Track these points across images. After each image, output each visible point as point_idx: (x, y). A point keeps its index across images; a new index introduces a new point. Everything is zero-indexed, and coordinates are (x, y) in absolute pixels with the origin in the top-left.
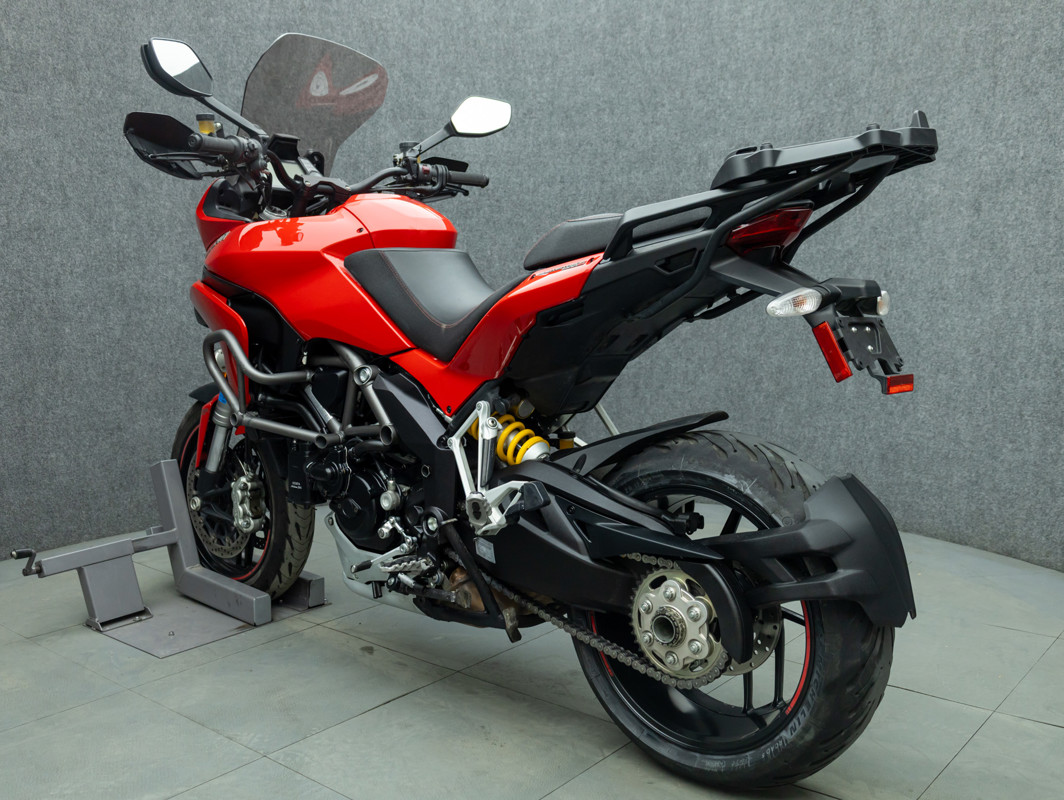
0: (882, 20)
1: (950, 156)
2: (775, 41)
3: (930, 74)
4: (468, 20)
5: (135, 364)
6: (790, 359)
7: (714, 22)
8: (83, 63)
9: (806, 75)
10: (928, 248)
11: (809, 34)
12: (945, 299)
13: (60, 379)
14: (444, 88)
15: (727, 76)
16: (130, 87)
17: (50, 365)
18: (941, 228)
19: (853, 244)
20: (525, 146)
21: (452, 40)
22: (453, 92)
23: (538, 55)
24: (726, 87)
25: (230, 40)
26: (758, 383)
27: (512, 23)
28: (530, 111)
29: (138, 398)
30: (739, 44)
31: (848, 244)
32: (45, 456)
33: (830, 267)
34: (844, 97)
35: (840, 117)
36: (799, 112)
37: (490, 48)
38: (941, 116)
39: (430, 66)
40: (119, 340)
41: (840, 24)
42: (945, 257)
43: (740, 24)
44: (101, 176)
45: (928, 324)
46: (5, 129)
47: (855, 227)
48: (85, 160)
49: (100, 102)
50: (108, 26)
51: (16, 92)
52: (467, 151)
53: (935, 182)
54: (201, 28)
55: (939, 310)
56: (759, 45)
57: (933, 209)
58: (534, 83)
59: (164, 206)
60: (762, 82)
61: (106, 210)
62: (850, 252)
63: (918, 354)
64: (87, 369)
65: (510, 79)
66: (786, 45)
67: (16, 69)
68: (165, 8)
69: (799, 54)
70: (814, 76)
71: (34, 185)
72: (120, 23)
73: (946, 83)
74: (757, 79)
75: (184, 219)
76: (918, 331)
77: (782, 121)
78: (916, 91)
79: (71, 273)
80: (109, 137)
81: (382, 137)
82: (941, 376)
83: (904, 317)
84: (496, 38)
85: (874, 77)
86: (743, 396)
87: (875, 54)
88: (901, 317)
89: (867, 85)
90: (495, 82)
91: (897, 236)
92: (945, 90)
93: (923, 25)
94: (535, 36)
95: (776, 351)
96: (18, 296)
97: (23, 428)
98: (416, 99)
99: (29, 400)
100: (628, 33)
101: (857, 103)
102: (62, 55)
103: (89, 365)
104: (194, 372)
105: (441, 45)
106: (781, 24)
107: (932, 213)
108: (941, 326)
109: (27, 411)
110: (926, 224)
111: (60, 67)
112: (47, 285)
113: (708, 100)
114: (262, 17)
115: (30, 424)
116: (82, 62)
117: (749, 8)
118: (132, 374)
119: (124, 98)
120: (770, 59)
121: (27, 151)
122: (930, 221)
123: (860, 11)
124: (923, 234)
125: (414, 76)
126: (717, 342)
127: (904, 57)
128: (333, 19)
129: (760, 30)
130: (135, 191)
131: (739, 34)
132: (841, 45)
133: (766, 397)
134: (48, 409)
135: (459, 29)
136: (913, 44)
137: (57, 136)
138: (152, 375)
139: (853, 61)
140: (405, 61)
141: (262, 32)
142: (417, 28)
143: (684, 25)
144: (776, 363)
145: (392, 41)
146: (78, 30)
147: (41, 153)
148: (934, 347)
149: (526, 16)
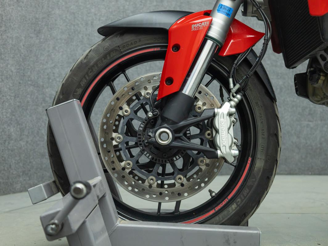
79: (99, 20)
96: (72, 27)
112: (87, 24)
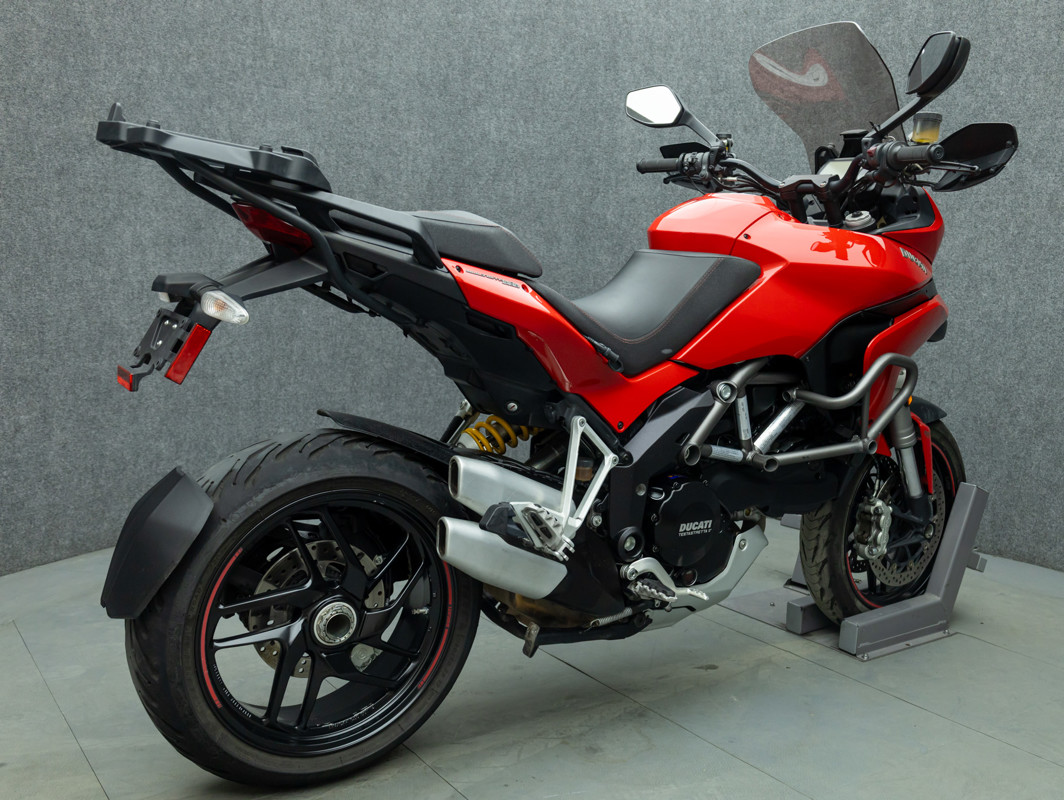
4: (716, 11)
5: (363, 348)
7: (989, 9)
8: (338, 59)
13: (294, 358)
14: (686, 82)
15: (1001, 68)
16: (379, 82)
17: (287, 344)
20: (767, 143)
21: (698, 32)
22: (695, 86)
23: (788, 47)
24: (999, 81)
25: (476, 35)
26: (1014, 415)
27: (763, 14)
29: (363, 381)
30: (1018, 33)
32: (275, 430)
37: (737, 40)
39: (672, 60)
43: (1020, 11)
46: (264, 121)
48: (333, 151)
49: (351, 97)
50: (364, 24)
51: (276, 87)
54: (449, 25)
56: (1042, 34)
59: (402, 197)
60: (1042, 76)
64: (318, 351)
67: (278, 65)
68: (417, 6)
72: (374, 21)
74: (1036, 73)
80: (356, 130)
84: (745, 29)
86: (995, 429)
90: (740, 75)
95: (1038, 379)
97: (258, 402)
99: (266, 376)
100: (890, 22)
102: (320, 52)
103: (321, 347)
104: (417, 359)
105: (687, 37)
109: (263, 387)
111: (317, 63)
113: (977, 96)
114: (508, 12)
115: (264, 399)
118: (360, 357)
119: (373, 92)
120: (1054, 50)
125: (655, 70)
126: (969, 365)
128: (578, 12)
129: (1044, 18)
130: (377, 181)
131: (1018, 23)
133: (1023, 432)
134: (282, 386)
135: (705, 21)
137: (309, 128)
138: (378, 360)
140: (647, 54)
141: (507, 27)
142: (662, 20)
143: (954, 13)
144: (1037, 395)
145: (635, 35)
146: (336, 28)
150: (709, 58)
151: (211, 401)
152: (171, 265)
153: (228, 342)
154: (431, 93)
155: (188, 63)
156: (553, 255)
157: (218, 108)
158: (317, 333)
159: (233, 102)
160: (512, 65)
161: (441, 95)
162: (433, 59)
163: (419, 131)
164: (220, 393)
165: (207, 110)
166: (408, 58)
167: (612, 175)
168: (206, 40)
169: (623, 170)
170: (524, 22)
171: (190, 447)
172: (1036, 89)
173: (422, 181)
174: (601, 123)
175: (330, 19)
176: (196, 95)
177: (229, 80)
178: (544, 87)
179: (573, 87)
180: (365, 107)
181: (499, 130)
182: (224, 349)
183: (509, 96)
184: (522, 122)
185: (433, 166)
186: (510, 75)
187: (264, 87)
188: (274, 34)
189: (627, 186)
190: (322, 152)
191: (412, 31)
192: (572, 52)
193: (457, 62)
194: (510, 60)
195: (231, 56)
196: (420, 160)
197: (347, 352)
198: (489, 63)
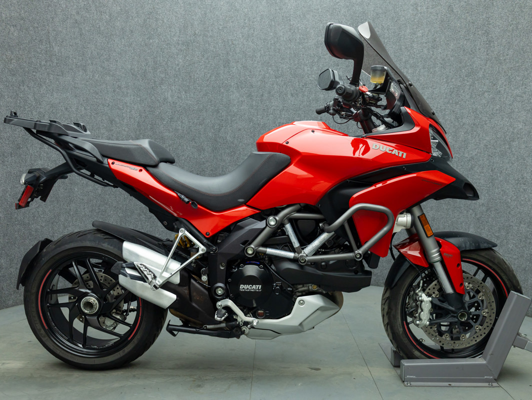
0: (492, 37)
1: (528, 108)
2: (434, 48)
3: (517, 65)
4: (276, 39)
5: (107, 206)
6: (439, 213)
7: (402, 39)
9: (450, 65)
10: (516, 157)
11: (452, 45)
12: (524, 184)
13: (72, 213)
14: (263, 73)
15: (408, 66)
16: (111, 73)
17: (67, 206)
18: (523, 146)
19: (474, 154)
20: (302, 102)
21: (268, 49)
22: (267, 75)
23: (311, 56)
25: (160, 50)
27: (298, 40)
28: (306, 84)
30: (415, 50)
31: (471, 154)
33: (461, 165)
34: (471, 77)
35: (468, 87)
36: (446, 85)
37: (286, 53)
38: (524, 87)
39: (256, 62)
40: (100, 195)
41: (469, 39)
42: (525, 161)
43: (415, 40)
44: (95, 115)
45: (515, 197)
46: (52, 93)
47: (475, 145)
48: (89, 108)
49: (97, 80)
50: (102, 44)
51: (58, 76)
52: (273, 104)
53: (519, 121)
54: (146, 45)
55: (521, 190)
56: (425, 51)
57: (519, 136)
58: (308, 70)
59: (125, 130)
60: (426, 69)
61: (97, 132)
62: (472, 158)
63: (509, 213)
64: (84, 209)
65: (296, 68)
66: (440, 50)
67: (58, 65)
69: (447, 55)
70: (454, 66)
71: (64, 120)
72: (108, 43)
73: (527, 69)
74: (424, 68)
75: (133, 137)
76: (510, 201)
77: (436, 90)
78: (510, 74)
80: (100, 97)
81: (231, 97)
82: (522, 225)
83: (502, 193)
84: (290, 48)
85: (487, 67)
87: (487, 55)
88: (500, 193)
89: (483, 70)
91: (498, 149)
92: (526, 73)
93: (514, 39)
94: (309, 47)
98: (249, 78)
99: (57, 223)
101: (478, 80)
102: (80, 58)
103: (85, 207)
105: (262, 52)
106: (437, 40)
107: (518, 138)
108: (523, 199)
109: (56, 228)
110: (514, 144)
111: (79, 64)
114: (175, 39)
115: (56, 235)
116: (89, 62)
117: (420, 32)
118: (105, 211)
119: (108, 78)
120: (431, 57)
121: (62, 104)
122: (517, 142)
123: (480, 33)
124: (513, 149)
125: (248, 67)
127: (504, 56)
128: (210, 39)
129: (426, 43)
130: (111, 122)
131: (415, 45)
132: (470, 50)
135: (271, 44)
136: (509, 49)
137: (76, 96)
138: (115, 212)
139: (475, 58)
140: (244, 59)
141: (175, 46)
142: (250, 43)
143: (386, 41)
144: (431, 216)
145: (238, 50)
146: (88, 46)
147: (68, 104)
148: (518, 210)
149: (305, 37)
150: (273, 61)
151: (28, 237)
152: (5, 167)
153: (36, 206)
154: (137, 78)
155: (11, 63)
156: (201, 157)
157: (28, 86)
158: (83, 200)
159: (35, 83)
160: (178, 65)
161: (143, 80)
162: (138, 62)
163: (132, 97)
164: (33, 233)
165: (21, 87)
166: (126, 61)
167: (229, 118)
168: (20, 51)
169: (234, 115)
170: (183, 44)
171: (18, 261)
172: (424, 75)
173: (135, 122)
174: (223, 93)
175: (85, 42)
176: (16, 80)
177: (33, 72)
178: (194, 75)
179: (209, 76)
180: (104, 86)
181: (172, 96)
182: (34, 210)
183: (177, 80)
184: (184, 93)
185: (140, 115)
186: (177, 69)
187: (52, 76)
188: (56, 49)
189: (236, 123)
190: (83, 109)
191: (127, 48)
192: (207, 59)
193: (150, 63)
194: (177, 63)
195: (33, 60)
196: (133, 112)
197: (99, 209)
198: (166, 64)
